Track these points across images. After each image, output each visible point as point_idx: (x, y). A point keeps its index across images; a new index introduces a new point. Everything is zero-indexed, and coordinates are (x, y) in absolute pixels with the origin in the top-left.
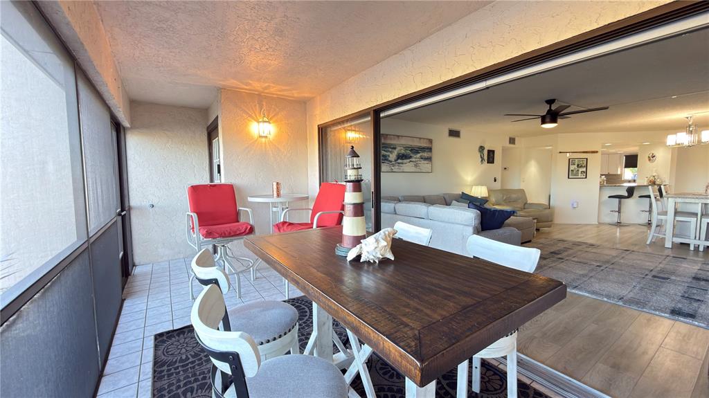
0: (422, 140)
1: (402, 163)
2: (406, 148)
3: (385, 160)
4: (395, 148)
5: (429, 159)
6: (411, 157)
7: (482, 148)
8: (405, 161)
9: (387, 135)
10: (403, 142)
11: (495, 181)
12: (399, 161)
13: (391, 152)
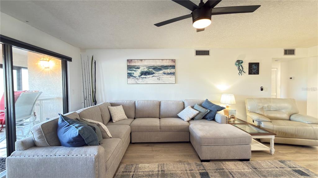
0: (164, 61)
1: (145, 78)
2: (149, 67)
3: (130, 76)
4: (139, 68)
5: (173, 74)
6: (153, 73)
7: (239, 62)
8: (148, 76)
9: (131, 60)
10: (146, 63)
11: (262, 90)
12: (143, 76)
13: (135, 71)
